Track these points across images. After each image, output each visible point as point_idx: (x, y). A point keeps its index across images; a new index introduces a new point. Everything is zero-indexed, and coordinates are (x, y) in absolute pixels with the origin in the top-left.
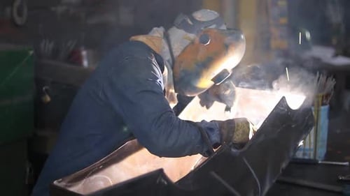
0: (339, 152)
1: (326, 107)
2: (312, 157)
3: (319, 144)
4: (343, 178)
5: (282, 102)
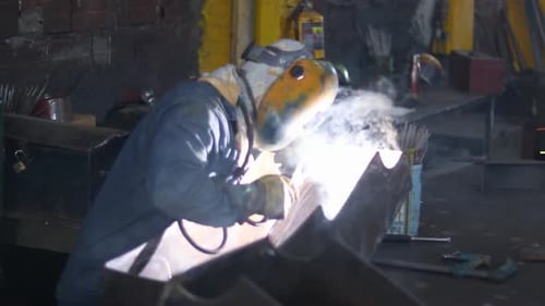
0: (433, 226)
1: (419, 167)
2: (402, 232)
3: (411, 216)
4: (449, 256)
5: (376, 160)
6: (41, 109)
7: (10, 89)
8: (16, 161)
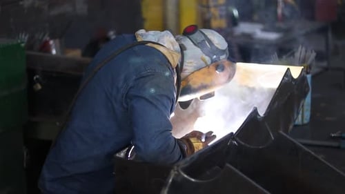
2: (300, 120)
3: (305, 109)
4: (335, 135)
5: (288, 73)
6: (45, 48)
7: (25, 36)
8: (35, 83)
